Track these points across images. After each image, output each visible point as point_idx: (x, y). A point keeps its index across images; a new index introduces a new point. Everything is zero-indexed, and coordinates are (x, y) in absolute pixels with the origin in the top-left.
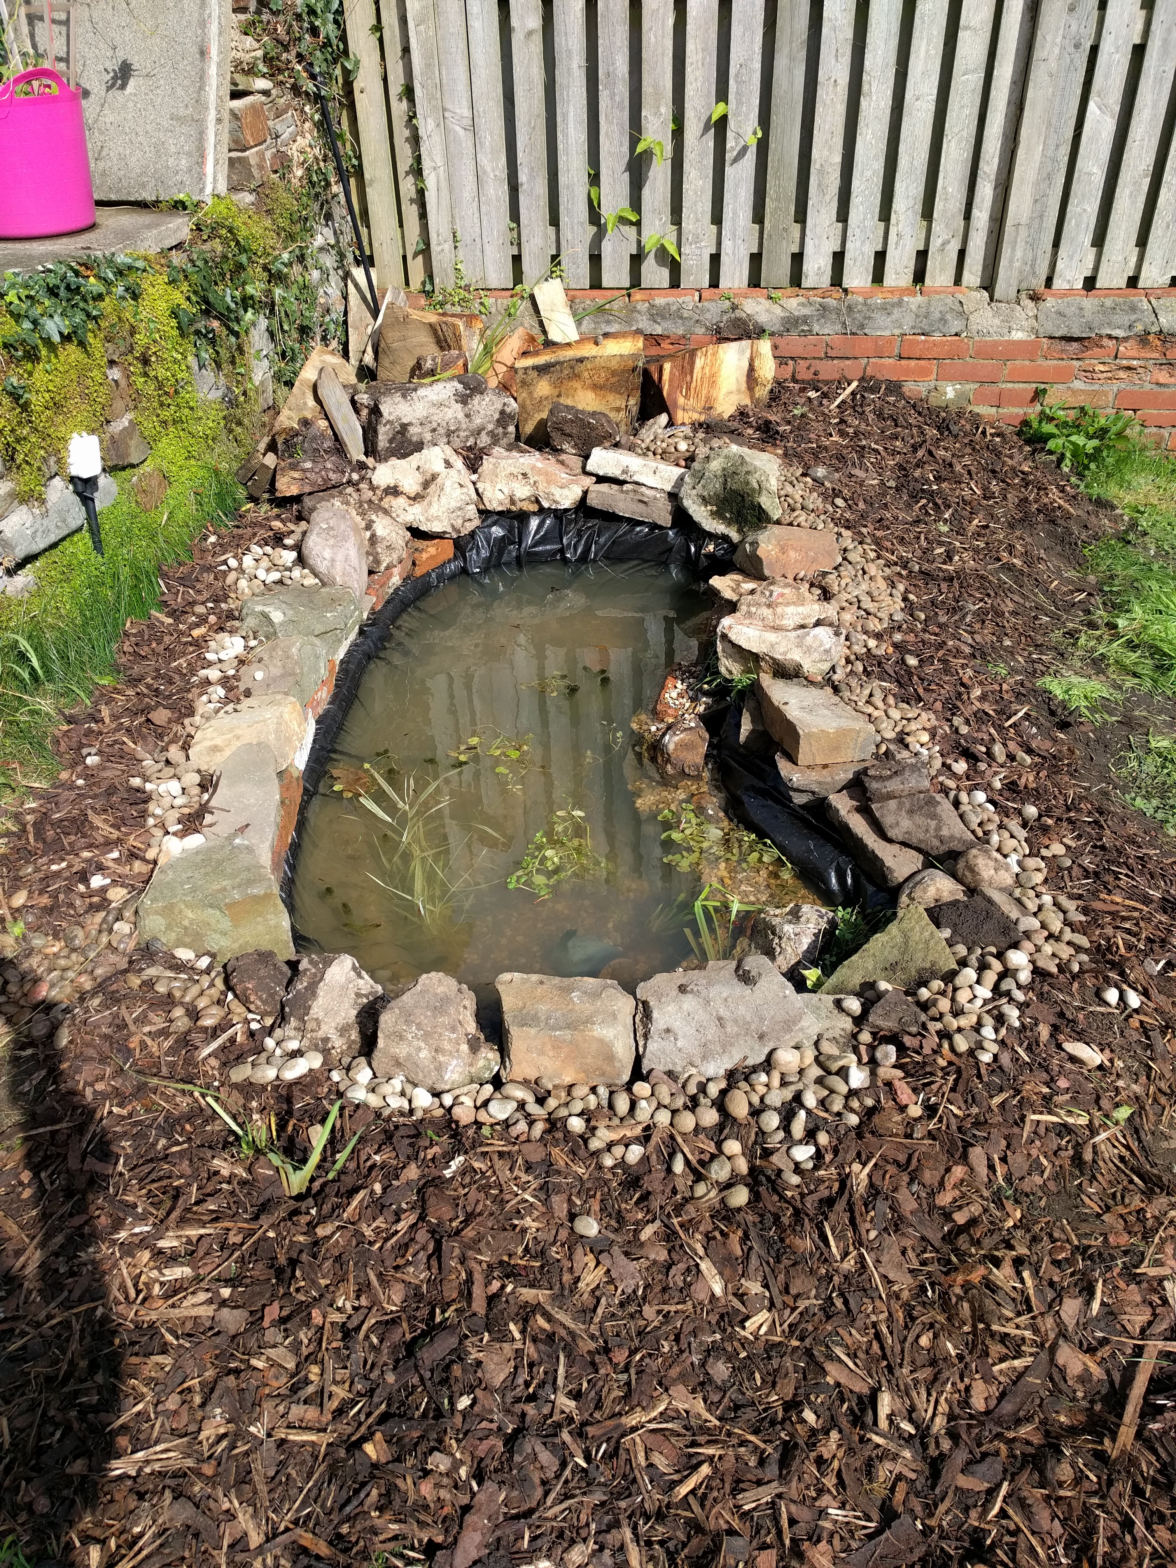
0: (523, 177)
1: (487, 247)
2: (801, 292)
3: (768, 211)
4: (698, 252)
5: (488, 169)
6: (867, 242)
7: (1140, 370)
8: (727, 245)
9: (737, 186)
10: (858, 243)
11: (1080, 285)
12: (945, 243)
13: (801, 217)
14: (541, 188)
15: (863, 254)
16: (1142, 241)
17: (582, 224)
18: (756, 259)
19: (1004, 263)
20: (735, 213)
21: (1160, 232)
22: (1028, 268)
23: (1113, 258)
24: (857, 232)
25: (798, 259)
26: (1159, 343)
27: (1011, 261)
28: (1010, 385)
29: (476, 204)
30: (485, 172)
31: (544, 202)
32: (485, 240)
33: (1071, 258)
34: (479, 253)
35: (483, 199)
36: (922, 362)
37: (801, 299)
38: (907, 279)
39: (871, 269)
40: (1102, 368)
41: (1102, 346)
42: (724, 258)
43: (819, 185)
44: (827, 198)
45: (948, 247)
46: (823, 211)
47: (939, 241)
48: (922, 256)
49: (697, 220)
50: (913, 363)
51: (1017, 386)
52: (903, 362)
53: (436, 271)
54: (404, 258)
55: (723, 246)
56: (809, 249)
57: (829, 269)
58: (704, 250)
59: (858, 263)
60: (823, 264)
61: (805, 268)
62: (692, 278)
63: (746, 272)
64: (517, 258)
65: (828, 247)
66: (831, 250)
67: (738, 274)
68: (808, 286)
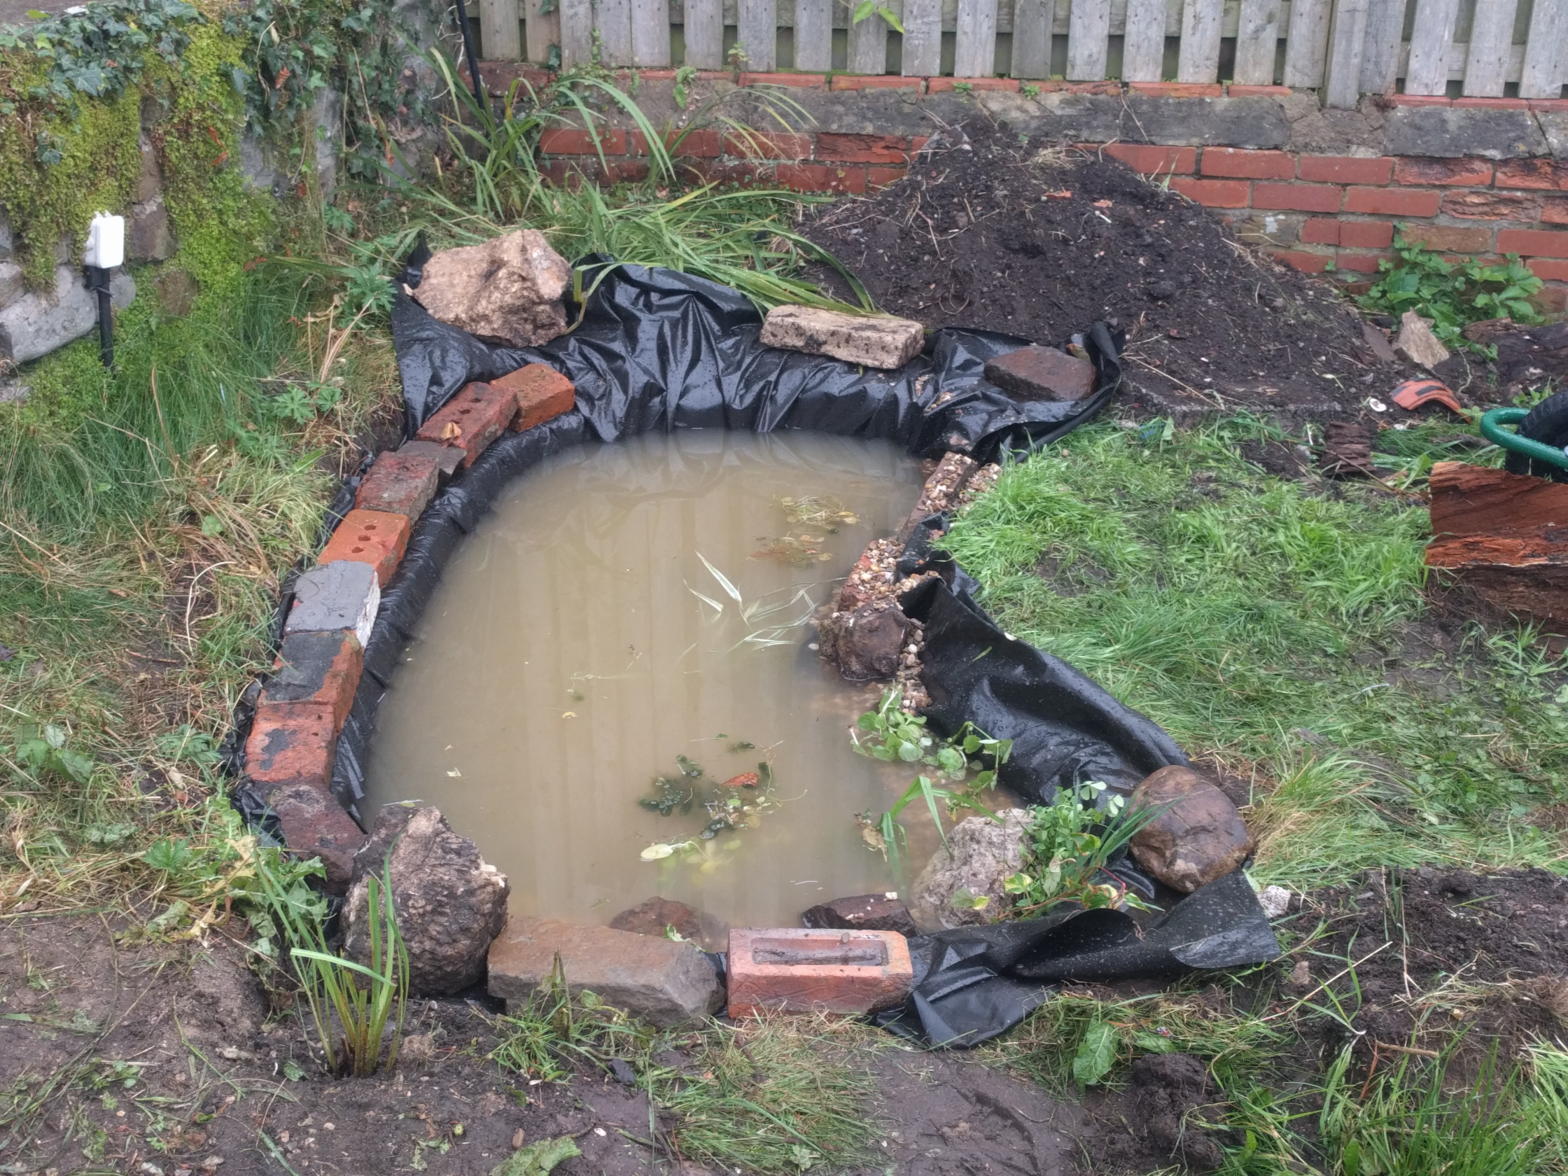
1: (638, 14)
2: (1066, 85)
4: (925, 28)
6: (1155, 25)
7: (1527, 204)
8: (965, 21)
10: (1143, 26)
11: (1441, 90)
12: (1258, 31)
15: (1148, 39)
16: (1521, 38)
18: (1004, 38)
19: (1337, 58)
21: (1543, 28)
22: (1371, 66)
23: (1485, 58)
24: (1141, 10)
25: (1061, 40)
26: (1549, 170)
27: (1347, 56)
28: (1352, 218)
32: (635, 3)
33: (1428, 55)
34: (625, 20)
36: (1232, 183)
37: (1065, 95)
38: (1207, 74)
39: (1160, 59)
40: (1476, 200)
41: (1472, 171)
42: (960, 37)
45: (1263, 35)
47: (1251, 27)
48: (1229, 45)
50: (1218, 184)
51: (1361, 219)
52: (1205, 182)
53: (565, 40)
54: (522, 22)
55: (959, 22)
56: (1076, 31)
57: (1103, 57)
58: (934, 27)
59: (1143, 51)
60: (1095, 50)
61: (1071, 54)
62: (916, 62)
63: (990, 57)
64: (677, 28)
65: (1102, 29)
66: (1106, 32)
67: (980, 59)
68: (1075, 78)
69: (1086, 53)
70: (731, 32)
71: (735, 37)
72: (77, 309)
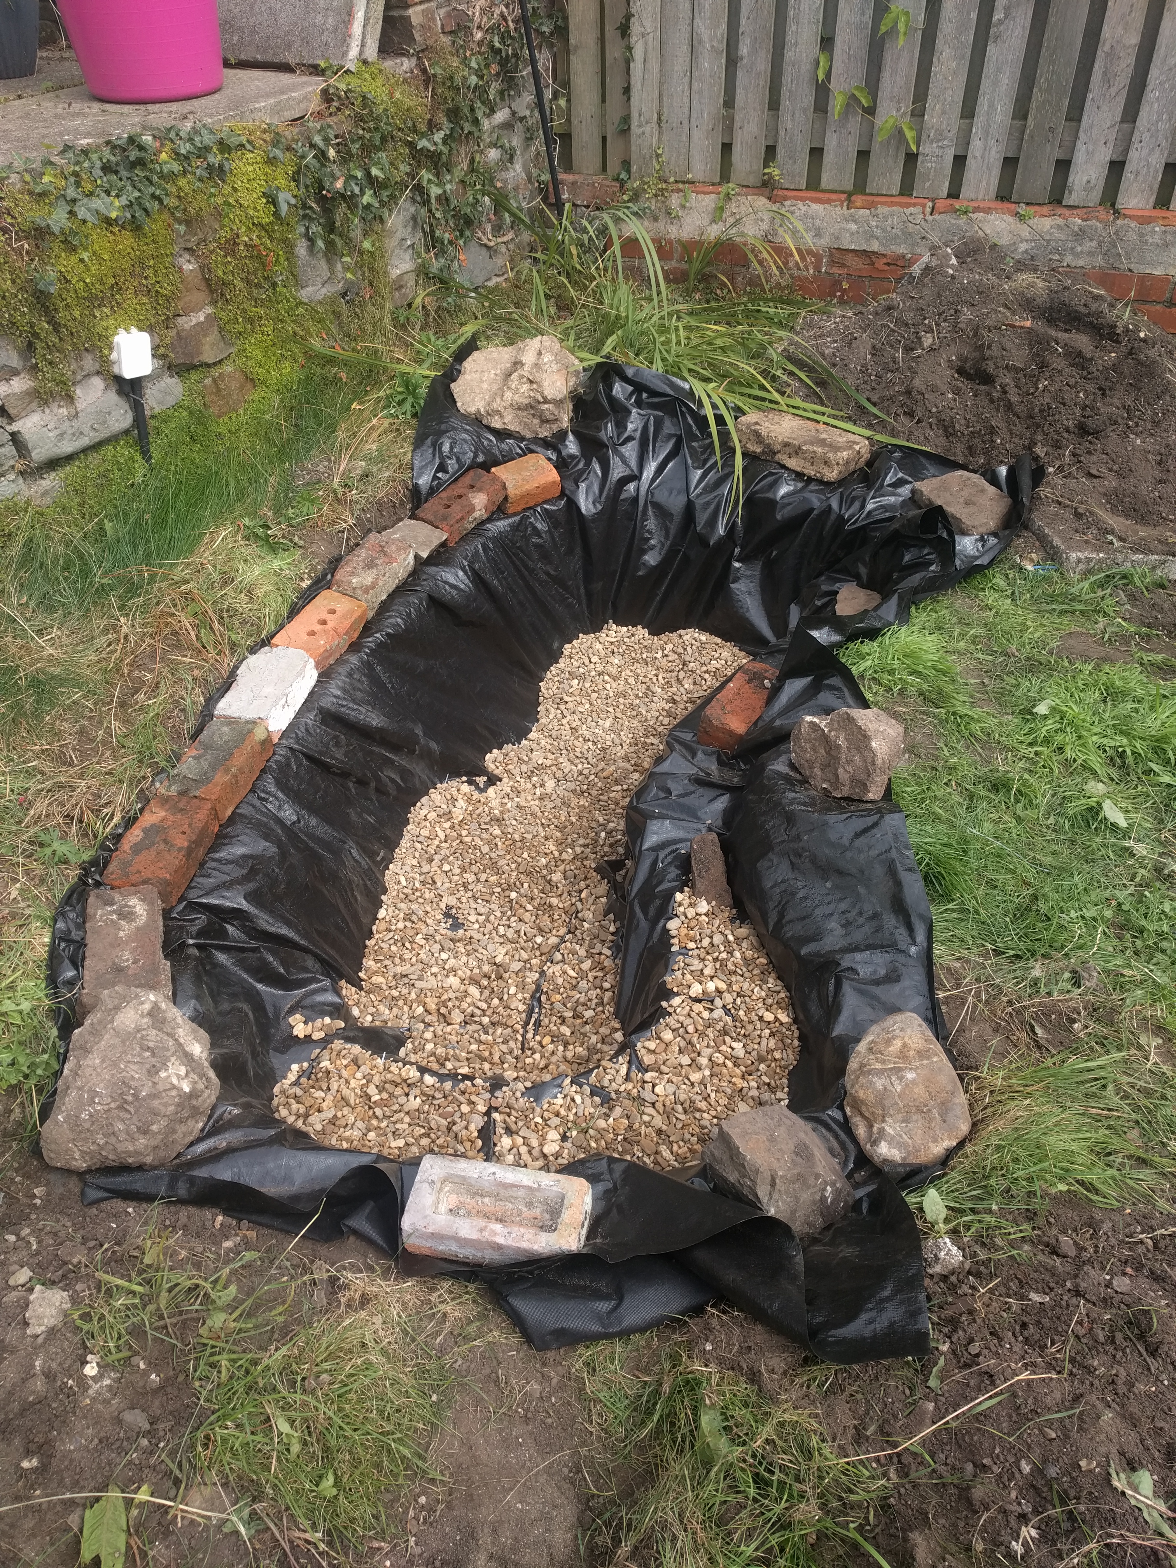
0: (744, 50)
1: (695, 133)
2: (1060, 211)
3: (1034, 104)
4: (939, 152)
5: (705, 38)
6: (1157, 151)
8: (976, 145)
9: (999, 70)
10: (1145, 152)
13: (1075, 114)
14: (763, 64)
15: (1148, 166)
17: (805, 110)
18: (1010, 163)
20: (991, 105)
24: (1146, 136)
25: (1064, 166)
29: (687, 79)
30: (701, 41)
31: (764, 82)
32: (694, 124)
34: (684, 138)
35: (696, 74)
37: (1060, 221)
39: (1156, 187)
42: (970, 161)
43: (1105, 73)
44: (1113, 90)
46: (1105, 108)
49: (944, 112)
53: (634, 157)
54: (604, 139)
55: (971, 147)
56: (1080, 157)
57: (1102, 183)
58: (947, 151)
59: (1140, 178)
60: (1093, 176)
61: (1070, 180)
62: (927, 184)
63: (995, 182)
64: (727, 148)
65: (1105, 155)
66: (1108, 159)
67: (984, 183)
68: (1071, 203)
69: (1085, 179)
70: (770, 152)
71: (773, 158)
72: (110, 413)
